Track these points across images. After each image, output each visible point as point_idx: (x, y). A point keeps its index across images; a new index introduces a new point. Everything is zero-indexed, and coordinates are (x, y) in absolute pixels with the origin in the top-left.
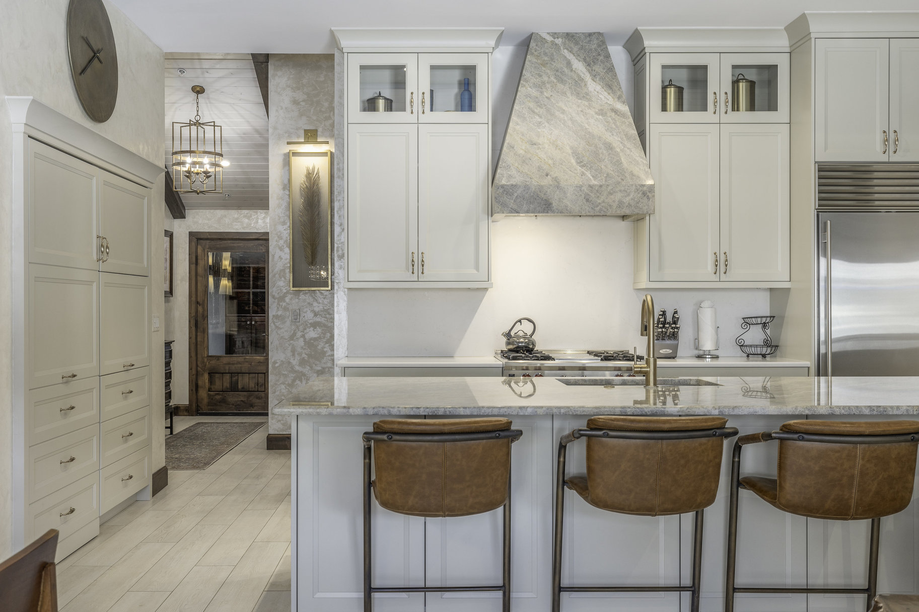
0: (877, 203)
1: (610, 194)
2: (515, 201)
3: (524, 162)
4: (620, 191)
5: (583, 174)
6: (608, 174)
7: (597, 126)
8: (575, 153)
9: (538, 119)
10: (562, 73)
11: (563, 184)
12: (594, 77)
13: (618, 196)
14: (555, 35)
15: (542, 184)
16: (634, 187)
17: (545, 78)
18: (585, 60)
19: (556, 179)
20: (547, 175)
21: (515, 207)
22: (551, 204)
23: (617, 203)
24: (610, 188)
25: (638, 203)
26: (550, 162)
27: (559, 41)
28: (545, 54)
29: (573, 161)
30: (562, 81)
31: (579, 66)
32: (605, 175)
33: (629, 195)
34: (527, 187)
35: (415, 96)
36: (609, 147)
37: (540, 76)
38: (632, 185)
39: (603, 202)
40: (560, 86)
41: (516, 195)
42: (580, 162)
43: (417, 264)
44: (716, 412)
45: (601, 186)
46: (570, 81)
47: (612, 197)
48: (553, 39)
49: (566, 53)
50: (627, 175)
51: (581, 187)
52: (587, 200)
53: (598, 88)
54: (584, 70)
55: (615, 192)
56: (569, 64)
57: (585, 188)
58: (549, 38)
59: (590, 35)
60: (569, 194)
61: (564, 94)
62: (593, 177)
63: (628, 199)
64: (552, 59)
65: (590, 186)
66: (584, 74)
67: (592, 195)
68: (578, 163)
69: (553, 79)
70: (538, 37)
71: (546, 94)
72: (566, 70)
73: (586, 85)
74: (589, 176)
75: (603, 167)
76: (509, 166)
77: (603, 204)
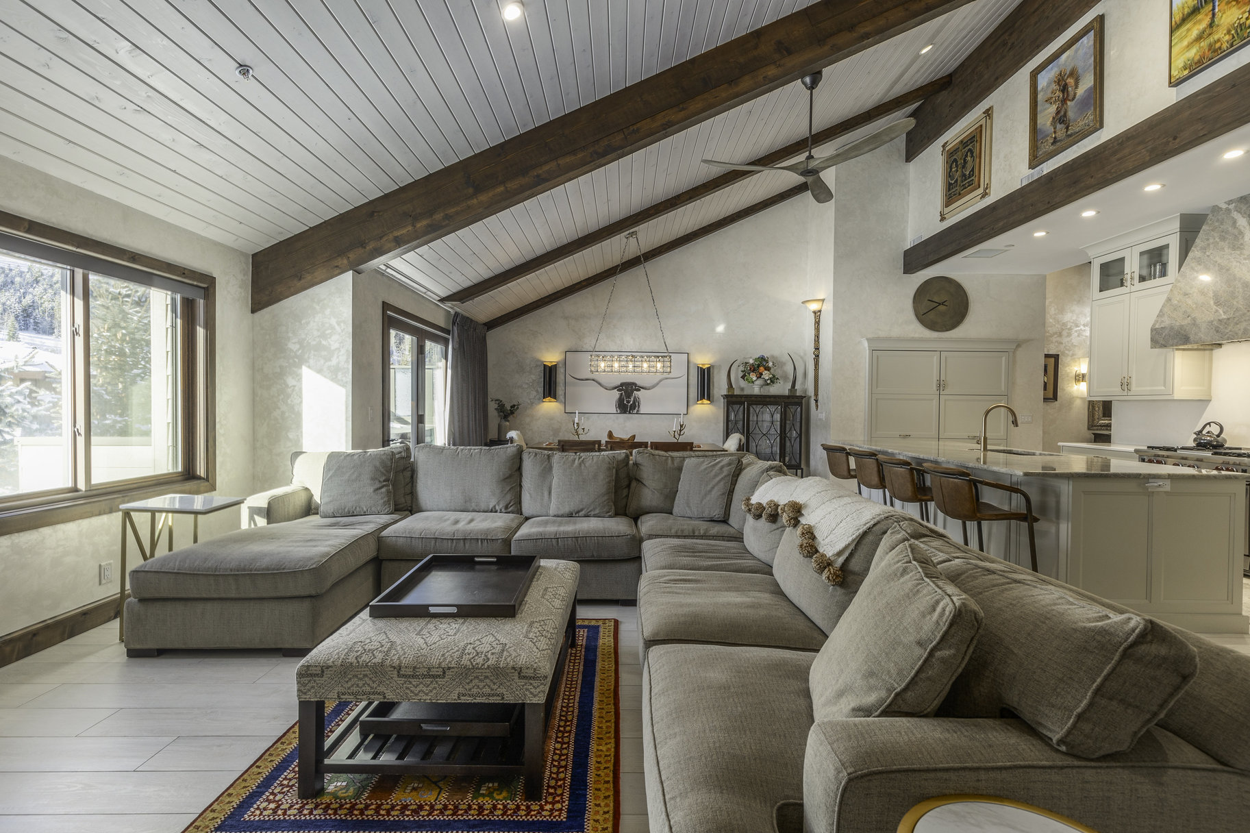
1: (1236, 324)
2: (1163, 338)
3: (1175, 309)
4: (1245, 320)
5: (1217, 311)
6: (1237, 309)
8: (1216, 296)
10: (1227, 232)
11: (1198, 321)
14: (1230, 202)
15: (1183, 324)
17: (1211, 241)
19: (1194, 319)
20: (1189, 317)
21: (1163, 343)
22: (1189, 338)
23: (1242, 330)
24: (1236, 319)
26: (1194, 306)
27: (1232, 206)
28: (1218, 221)
29: (1212, 303)
30: (1223, 239)
31: (1242, 221)
32: (1235, 310)
34: (1172, 328)
35: (1128, 275)
37: (1208, 239)
39: (1230, 331)
40: (1221, 244)
41: (1164, 334)
42: (1217, 302)
45: (1228, 319)
46: (1230, 237)
47: (1238, 326)
48: (1227, 206)
49: (1235, 215)
51: (1212, 321)
52: (1217, 331)
55: (1240, 322)
56: (1235, 222)
57: (1215, 323)
60: (1203, 328)
61: (1223, 249)
62: (1224, 312)
65: (1219, 320)
66: (1245, 228)
67: (1221, 327)
68: (1215, 303)
69: (1217, 239)
70: (1216, 209)
71: (1207, 253)
72: (1230, 229)
73: (1243, 237)
74: (1221, 312)
75: (1235, 303)
76: (1164, 314)
77: (1230, 333)
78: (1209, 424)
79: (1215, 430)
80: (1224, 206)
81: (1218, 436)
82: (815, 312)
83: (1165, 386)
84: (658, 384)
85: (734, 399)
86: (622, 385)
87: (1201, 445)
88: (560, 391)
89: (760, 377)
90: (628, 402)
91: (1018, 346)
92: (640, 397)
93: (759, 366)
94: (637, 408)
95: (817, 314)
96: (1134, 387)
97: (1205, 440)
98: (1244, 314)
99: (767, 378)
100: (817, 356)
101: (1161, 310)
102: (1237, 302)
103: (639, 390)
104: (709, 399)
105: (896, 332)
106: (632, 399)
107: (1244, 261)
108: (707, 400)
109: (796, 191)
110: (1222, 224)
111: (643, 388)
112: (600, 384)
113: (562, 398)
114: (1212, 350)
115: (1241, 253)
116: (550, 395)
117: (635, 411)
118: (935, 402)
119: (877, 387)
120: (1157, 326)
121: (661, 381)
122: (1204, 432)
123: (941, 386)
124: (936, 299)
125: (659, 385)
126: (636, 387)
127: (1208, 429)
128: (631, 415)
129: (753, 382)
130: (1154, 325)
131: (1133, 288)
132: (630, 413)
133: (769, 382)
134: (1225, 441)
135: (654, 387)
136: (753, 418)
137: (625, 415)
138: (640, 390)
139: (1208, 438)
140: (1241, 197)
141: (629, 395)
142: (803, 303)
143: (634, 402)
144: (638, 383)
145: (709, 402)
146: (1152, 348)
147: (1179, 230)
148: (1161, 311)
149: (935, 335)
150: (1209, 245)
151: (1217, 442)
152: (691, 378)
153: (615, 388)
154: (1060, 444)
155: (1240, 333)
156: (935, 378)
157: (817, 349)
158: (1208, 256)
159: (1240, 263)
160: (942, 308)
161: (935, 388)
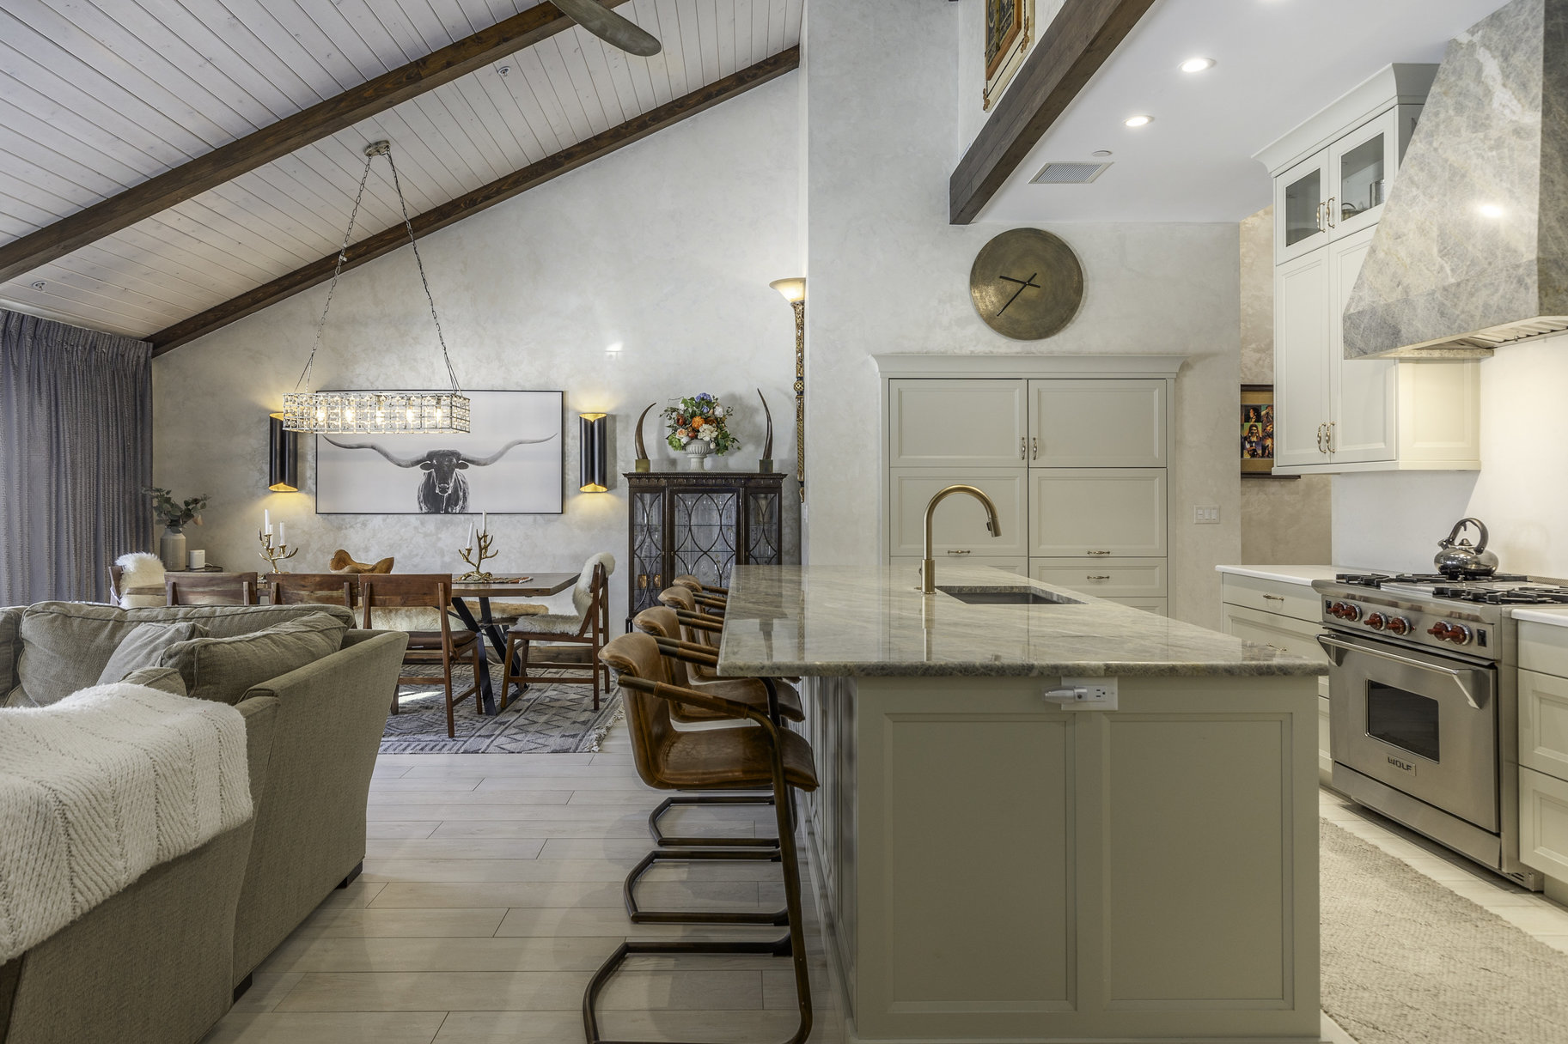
1: (1472, 295)
2: (1362, 336)
3: (1380, 271)
4: (1485, 286)
5: (1442, 268)
6: (1472, 261)
8: (1443, 234)
9: (1415, 191)
10: (1467, 93)
11: (1413, 294)
12: (1506, 78)
13: (1481, 297)
14: (1472, 32)
15: (1390, 301)
16: (1505, 273)
17: (1442, 116)
18: (1502, 53)
19: (1407, 291)
20: (1398, 286)
21: (1362, 345)
22: (1399, 331)
23: (1481, 309)
24: (1471, 284)
25: (1511, 302)
26: (1408, 261)
27: (1477, 38)
28: (1454, 70)
29: (1435, 250)
30: (1460, 108)
31: (1491, 67)
32: (1468, 263)
33: (1497, 290)
34: (1373, 311)
37: (1437, 115)
38: (1502, 270)
39: (1463, 312)
40: (1457, 120)
41: (1362, 326)
42: (1444, 252)
45: (1458, 284)
46: (1470, 105)
47: (1474, 299)
48: (1470, 38)
49: (1483, 55)
50: (1499, 253)
51: (1434, 292)
52: (1442, 314)
53: (1506, 97)
54: (1497, 72)
55: (1477, 290)
56: (1480, 70)
57: (1438, 295)
60: (1419, 311)
61: (1458, 131)
62: (1452, 270)
63: (1496, 297)
65: (1445, 289)
66: (1494, 80)
67: (1448, 303)
68: (1440, 251)
69: (1451, 112)
70: (1452, 47)
71: (1435, 144)
72: (1472, 85)
73: (1491, 100)
74: (1448, 270)
75: (1470, 248)
76: (1363, 283)
77: (1462, 316)
78: (1462, 523)
79: (1473, 537)
80: (1464, 38)
81: (1479, 550)
82: (795, 305)
83: (1385, 441)
84: (501, 454)
85: (644, 482)
86: (431, 456)
87: (1450, 572)
88: (307, 469)
89: (696, 437)
90: (444, 490)
91: (1185, 366)
92: (468, 480)
93: (693, 415)
94: (461, 503)
95: (799, 306)
96: (1339, 446)
97: (1454, 559)
98: (1483, 271)
99: (707, 439)
100: (801, 393)
101: (1360, 273)
102: (1474, 245)
103: (464, 466)
104: (603, 482)
105: (939, 341)
106: (451, 485)
107: (1490, 154)
108: (599, 485)
109: (769, 68)
110: (1460, 78)
111: (473, 462)
112: (386, 455)
113: (310, 483)
114: (1478, 360)
115: (1486, 137)
116: (282, 479)
117: (458, 509)
118: (1019, 484)
119: (900, 453)
120: (1352, 311)
121: (508, 447)
122: (1457, 542)
123: (1030, 449)
124: (1017, 275)
125: (505, 456)
126: (458, 459)
127: (1462, 535)
128: (449, 517)
129: (684, 447)
130: (1348, 309)
131: (1335, 234)
132: (447, 512)
133: (712, 446)
134: (1494, 560)
135: (494, 459)
136: (680, 518)
137: (438, 516)
138: (466, 467)
139: (1462, 556)
140: (1493, 15)
141: (444, 476)
142: (774, 284)
143: (456, 491)
144: (465, 452)
145: (605, 489)
146: (1346, 358)
147: (1395, 101)
148: (1360, 277)
149: (1017, 346)
150: (1438, 125)
151: (1478, 563)
152: (569, 441)
153: (418, 462)
154: (1220, 568)
155: (1478, 314)
156: (1019, 432)
157: (801, 379)
158: (1436, 150)
159: (1483, 157)
160: (1030, 292)
161: (1018, 454)
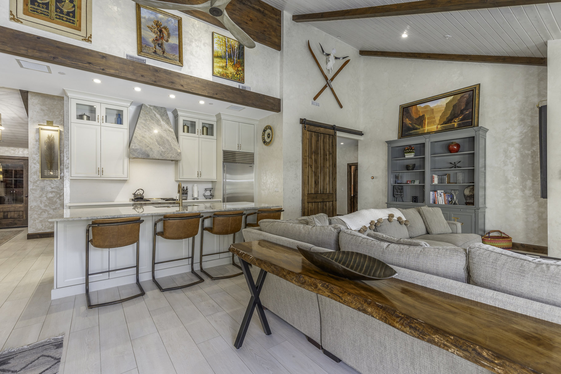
0: (237, 161)
1: (168, 154)
2: (137, 154)
3: (140, 142)
4: (171, 153)
5: (159, 147)
6: (167, 148)
7: (164, 135)
8: (157, 141)
9: (145, 130)
10: (153, 117)
11: (153, 150)
12: (163, 120)
13: (170, 155)
14: (150, 106)
15: (147, 149)
16: (175, 152)
17: (147, 118)
18: (160, 114)
19: (151, 148)
20: (148, 147)
22: (149, 155)
23: (170, 156)
24: (168, 152)
25: (176, 157)
26: (149, 143)
27: (152, 108)
28: (147, 111)
29: (156, 143)
30: (153, 120)
31: (158, 116)
34: (141, 150)
35: (99, 117)
36: (168, 141)
37: (145, 117)
39: (166, 156)
40: (152, 121)
41: (137, 152)
42: (159, 144)
43: (100, 171)
44: (198, 212)
45: (165, 151)
46: (155, 120)
49: (155, 112)
50: (173, 149)
52: (161, 155)
53: (164, 123)
54: (160, 117)
56: (155, 115)
57: (160, 152)
58: (149, 106)
59: (162, 108)
60: (155, 153)
61: (153, 123)
62: (163, 148)
63: (173, 155)
64: (150, 113)
65: (162, 151)
70: (145, 106)
73: (160, 122)
75: (166, 146)
76: (135, 143)
79: (141, 192)
81: (142, 194)
83: (123, 174)
98: (170, 151)
120: (133, 148)
127: (136, 192)
139: (139, 196)
140: (154, 106)
